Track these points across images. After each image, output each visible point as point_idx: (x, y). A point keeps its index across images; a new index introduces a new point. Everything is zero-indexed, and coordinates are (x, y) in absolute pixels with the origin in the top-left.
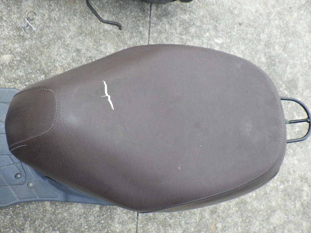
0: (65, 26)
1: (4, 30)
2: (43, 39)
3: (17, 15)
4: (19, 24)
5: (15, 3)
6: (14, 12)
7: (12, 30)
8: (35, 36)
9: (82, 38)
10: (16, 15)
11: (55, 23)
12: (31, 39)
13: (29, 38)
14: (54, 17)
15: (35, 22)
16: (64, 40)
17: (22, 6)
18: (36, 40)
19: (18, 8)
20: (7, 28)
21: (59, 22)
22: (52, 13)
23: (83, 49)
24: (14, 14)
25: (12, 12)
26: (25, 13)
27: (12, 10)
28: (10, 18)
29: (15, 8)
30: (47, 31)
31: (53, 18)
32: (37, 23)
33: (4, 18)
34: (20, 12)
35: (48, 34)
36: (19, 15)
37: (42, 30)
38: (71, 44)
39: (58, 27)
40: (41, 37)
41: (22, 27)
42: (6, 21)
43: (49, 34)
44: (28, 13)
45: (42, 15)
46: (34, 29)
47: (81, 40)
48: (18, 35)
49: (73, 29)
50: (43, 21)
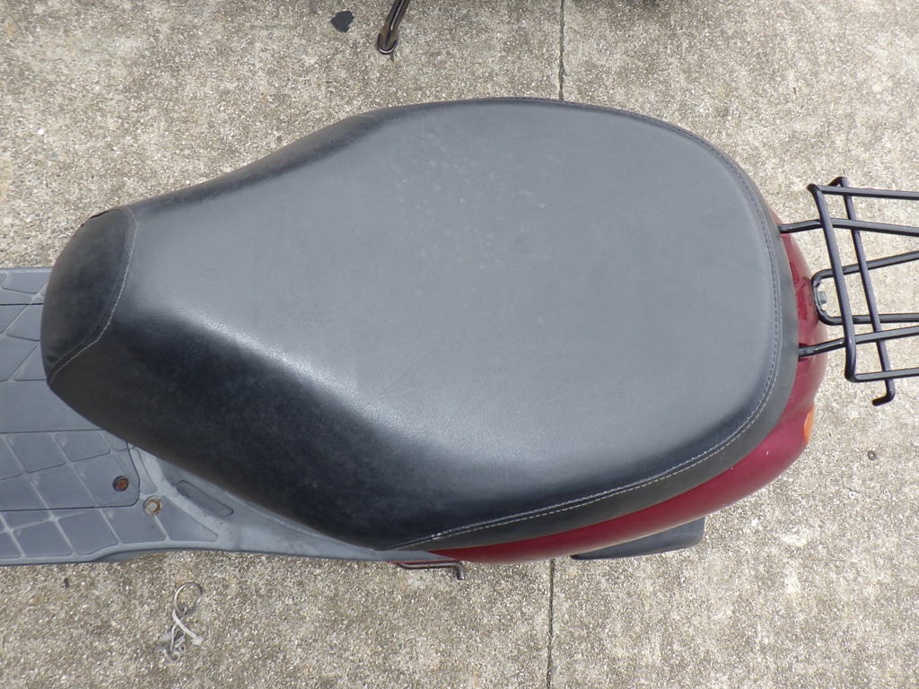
0: (288, 607)
1: (111, 663)
2: (223, 668)
3: (148, 605)
4: (153, 635)
5: (144, 568)
6: (142, 596)
7: (136, 659)
8: (200, 664)
9: (337, 638)
10: (146, 606)
11: (259, 605)
12: (189, 676)
13: (183, 674)
14: (256, 585)
15: (199, 616)
16: (285, 657)
17: (164, 572)
18: (201, 677)
19: (152, 581)
20: (122, 654)
21: (271, 597)
22: (250, 574)
23: (341, 677)
24: (142, 603)
25: (135, 598)
26: (173, 592)
27: (135, 592)
28: (131, 620)
29: (144, 584)
30: (233, 640)
31: (253, 588)
32: (206, 616)
33: (114, 624)
34: (159, 591)
35: (236, 647)
36: (154, 604)
37: (219, 637)
38: (305, 667)
39: (267, 618)
40: (215, 664)
41: (164, 644)
42: (117, 632)
43: (240, 648)
44: (182, 591)
45: (221, 589)
46: (197, 641)
47: (335, 645)
48: (151, 673)
49: (312, 611)
50: (222, 608)
